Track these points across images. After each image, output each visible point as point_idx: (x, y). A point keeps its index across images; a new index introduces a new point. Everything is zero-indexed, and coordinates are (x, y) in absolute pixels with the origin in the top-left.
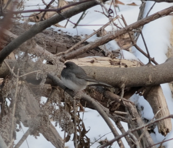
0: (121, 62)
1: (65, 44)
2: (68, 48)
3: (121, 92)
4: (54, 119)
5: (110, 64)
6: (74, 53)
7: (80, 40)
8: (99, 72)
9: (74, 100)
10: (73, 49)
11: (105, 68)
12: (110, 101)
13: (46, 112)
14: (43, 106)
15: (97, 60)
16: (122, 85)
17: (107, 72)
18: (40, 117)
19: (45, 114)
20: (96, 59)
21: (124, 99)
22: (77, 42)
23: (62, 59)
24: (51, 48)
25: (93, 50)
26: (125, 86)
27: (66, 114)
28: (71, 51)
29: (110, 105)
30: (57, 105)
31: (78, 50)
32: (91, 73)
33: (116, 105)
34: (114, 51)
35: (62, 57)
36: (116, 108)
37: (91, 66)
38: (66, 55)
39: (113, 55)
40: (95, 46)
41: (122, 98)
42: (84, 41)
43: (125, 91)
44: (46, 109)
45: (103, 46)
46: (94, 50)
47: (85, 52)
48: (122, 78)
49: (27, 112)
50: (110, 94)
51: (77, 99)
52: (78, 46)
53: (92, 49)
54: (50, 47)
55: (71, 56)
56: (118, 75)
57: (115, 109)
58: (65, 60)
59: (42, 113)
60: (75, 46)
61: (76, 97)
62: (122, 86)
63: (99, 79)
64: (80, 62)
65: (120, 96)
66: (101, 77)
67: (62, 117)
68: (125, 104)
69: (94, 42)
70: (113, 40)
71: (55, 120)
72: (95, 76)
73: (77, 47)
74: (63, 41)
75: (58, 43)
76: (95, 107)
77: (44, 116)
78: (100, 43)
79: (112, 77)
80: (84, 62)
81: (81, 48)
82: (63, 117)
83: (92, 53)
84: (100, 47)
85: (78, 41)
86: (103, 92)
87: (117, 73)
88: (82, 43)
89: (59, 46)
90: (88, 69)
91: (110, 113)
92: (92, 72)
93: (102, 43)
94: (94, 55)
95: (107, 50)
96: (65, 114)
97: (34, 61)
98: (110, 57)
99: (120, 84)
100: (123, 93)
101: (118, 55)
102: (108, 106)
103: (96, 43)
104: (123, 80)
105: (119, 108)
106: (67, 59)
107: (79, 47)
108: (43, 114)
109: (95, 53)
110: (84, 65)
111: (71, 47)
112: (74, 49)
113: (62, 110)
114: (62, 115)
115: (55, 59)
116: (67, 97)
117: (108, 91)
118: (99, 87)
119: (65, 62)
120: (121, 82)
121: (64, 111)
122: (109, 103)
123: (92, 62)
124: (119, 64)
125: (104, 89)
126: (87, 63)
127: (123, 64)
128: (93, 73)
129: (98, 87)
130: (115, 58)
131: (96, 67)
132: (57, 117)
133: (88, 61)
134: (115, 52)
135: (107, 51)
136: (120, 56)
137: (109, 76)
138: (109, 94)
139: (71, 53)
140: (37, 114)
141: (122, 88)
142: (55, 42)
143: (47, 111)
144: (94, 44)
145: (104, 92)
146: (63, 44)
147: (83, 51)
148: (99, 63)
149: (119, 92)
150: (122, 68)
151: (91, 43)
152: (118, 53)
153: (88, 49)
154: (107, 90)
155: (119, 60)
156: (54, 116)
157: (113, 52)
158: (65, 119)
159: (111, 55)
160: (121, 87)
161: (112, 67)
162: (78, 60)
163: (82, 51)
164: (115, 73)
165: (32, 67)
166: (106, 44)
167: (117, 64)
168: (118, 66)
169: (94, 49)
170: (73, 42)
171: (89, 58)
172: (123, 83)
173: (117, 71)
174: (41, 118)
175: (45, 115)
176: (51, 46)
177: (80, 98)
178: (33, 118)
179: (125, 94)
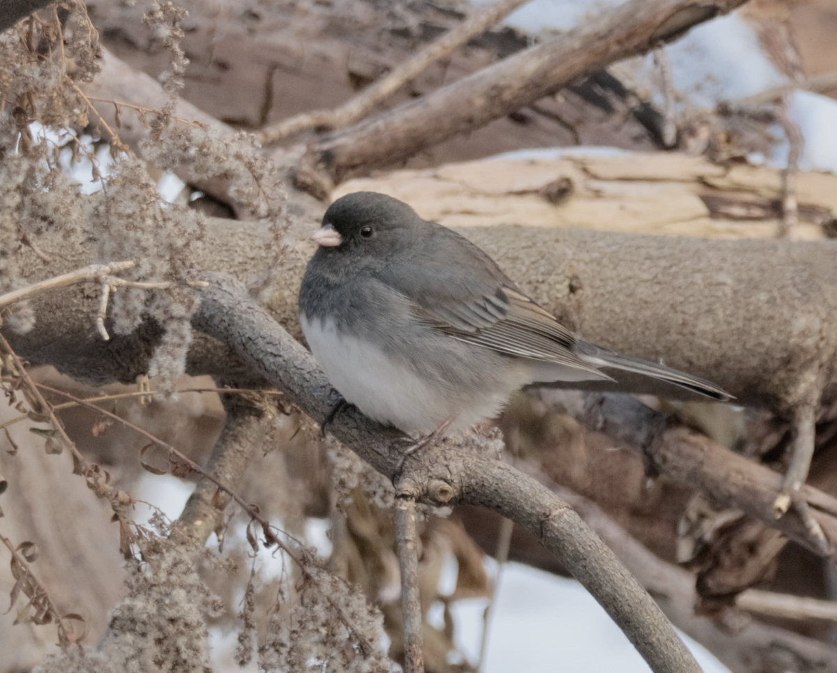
0: (793, 193)
1: (335, 49)
2: (359, 81)
3: (788, 438)
4: (248, 650)
5: (701, 208)
6: (405, 118)
7: (460, 16)
8: (608, 272)
9: (407, 506)
10: (398, 91)
11: (662, 242)
12: (705, 507)
13: (180, 594)
14: (155, 549)
15: (595, 177)
16: (795, 382)
17: (675, 276)
18: (129, 637)
19: (171, 613)
20: (585, 170)
21: (818, 496)
22: (430, 32)
23: (306, 168)
24: (217, 81)
25: (560, 99)
26: (825, 391)
27: (346, 613)
28: (382, 105)
29: (699, 541)
30: (270, 540)
31: (438, 99)
32: (544, 287)
33: (752, 548)
34: (733, 107)
35: (311, 152)
36: (753, 567)
37: (548, 232)
38: (341, 141)
39: (728, 140)
40: (578, 63)
41: (797, 486)
42: (488, 25)
43: (820, 428)
44: (182, 567)
45: (649, 59)
46: (576, 99)
47: (497, 110)
48: (801, 322)
49: (23, 599)
50: (701, 456)
51: (426, 497)
52: (444, 64)
53: (552, 93)
54: (212, 71)
55: (381, 149)
56: (763, 297)
57: (745, 580)
58: (337, 181)
59: (143, 606)
60: (418, 62)
61: (421, 478)
62: (802, 388)
63: (612, 329)
64: (454, 193)
65: (784, 470)
66: (630, 314)
67: (316, 637)
68: (822, 537)
69: (571, 34)
70: (726, 12)
71: (255, 656)
72: (579, 307)
73: (436, 70)
74: (320, 24)
75: (280, 39)
76: (578, 557)
77: (160, 629)
78: (619, 42)
79: (721, 314)
80: (488, 195)
81: (467, 79)
82: (324, 631)
83: (555, 117)
84: (618, 70)
85: (440, 21)
86: (641, 437)
87: (755, 286)
88: (473, 43)
89: (288, 62)
90: (522, 254)
91: (698, 611)
92: (552, 279)
93: (636, 41)
94: (567, 134)
95: (678, 99)
96: (332, 605)
97: (89, 187)
98: (704, 152)
99: (782, 374)
100: (806, 443)
101: (771, 140)
102: (685, 550)
103: (588, 42)
104: (810, 342)
105: (771, 574)
106: (353, 167)
107: (450, 73)
108: (152, 609)
109: (580, 122)
110: (486, 222)
111: (387, 70)
112: (411, 91)
113: (307, 578)
114: (314, 619)
115: (250, 166)
116: (350, 470)
117: (683, 433)
118: (609, 396)
119: (337, 195)
120: (791, 361)
121: (326, 588)
122: (690, 532)
123: (558, 194)
124: (776, 208)
125: (653, 415)
126: (514, 202)
127: (807, 212)
128: (563, 288)
129: (601, 402)
130: (740, 160)
131: (584, 239)
132: (271, 637)
133: (518, 187)
134: (741, 113)
135: (680, 108)
136: (783, 150)
137: (691, 309)
138: (689, 457)
139: (380, 123)
140: (109, 615)
141: (796, 405)
142: (251, 31)
143: (188, 588)
144: (574, 52)
145: (651, 437)
146: (317, 47)
147: (479, 102)
148: (614, 205)
149: (772, 440)
150: (801, 243)
151: (546, 40)
152: (768, 118)
153: (526, 87)
154: (675, 420)
155: (775, 182)
156: (249, 626)
157: (724, 111)
158: (335, 653)
159: (713, 135)
160: (791, 400)
161: (716, 231)
162: (436, 177)
163: (470, 102)
164: (739, 281)
165: (68, 233)
166: (671, 51)
167: (757, 212)
168: (767, 229)
169: (568, 85)
170: (404, 33)
171: (532, 163)
172: (807, 365)
173: (762, 270)
174: (141, 643)
175: (172, 621)
176: (223, 66)
177: (453, 491)
178: (73, 647)
179: (819, 452)
